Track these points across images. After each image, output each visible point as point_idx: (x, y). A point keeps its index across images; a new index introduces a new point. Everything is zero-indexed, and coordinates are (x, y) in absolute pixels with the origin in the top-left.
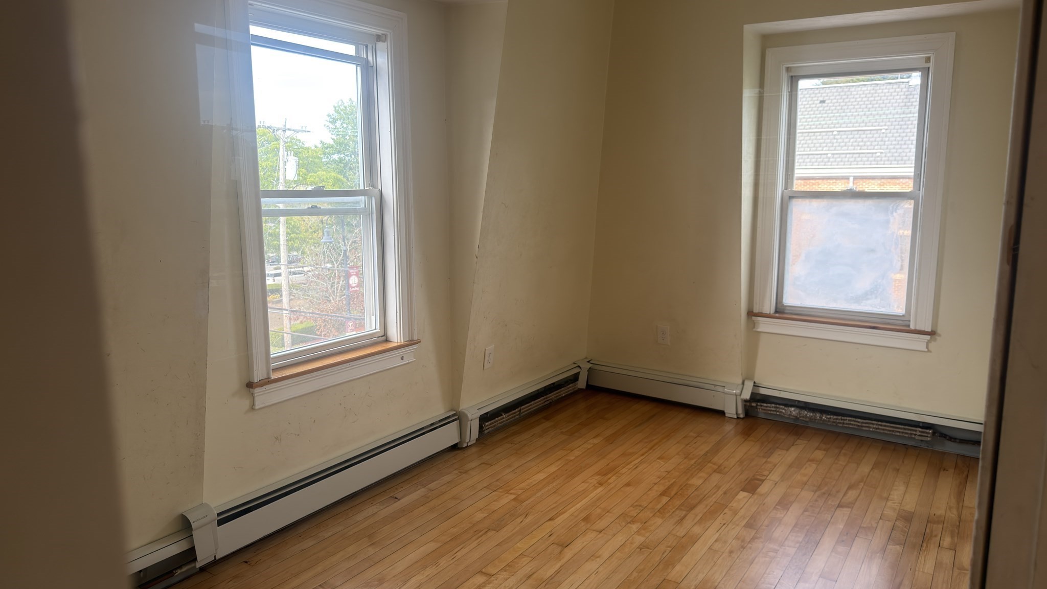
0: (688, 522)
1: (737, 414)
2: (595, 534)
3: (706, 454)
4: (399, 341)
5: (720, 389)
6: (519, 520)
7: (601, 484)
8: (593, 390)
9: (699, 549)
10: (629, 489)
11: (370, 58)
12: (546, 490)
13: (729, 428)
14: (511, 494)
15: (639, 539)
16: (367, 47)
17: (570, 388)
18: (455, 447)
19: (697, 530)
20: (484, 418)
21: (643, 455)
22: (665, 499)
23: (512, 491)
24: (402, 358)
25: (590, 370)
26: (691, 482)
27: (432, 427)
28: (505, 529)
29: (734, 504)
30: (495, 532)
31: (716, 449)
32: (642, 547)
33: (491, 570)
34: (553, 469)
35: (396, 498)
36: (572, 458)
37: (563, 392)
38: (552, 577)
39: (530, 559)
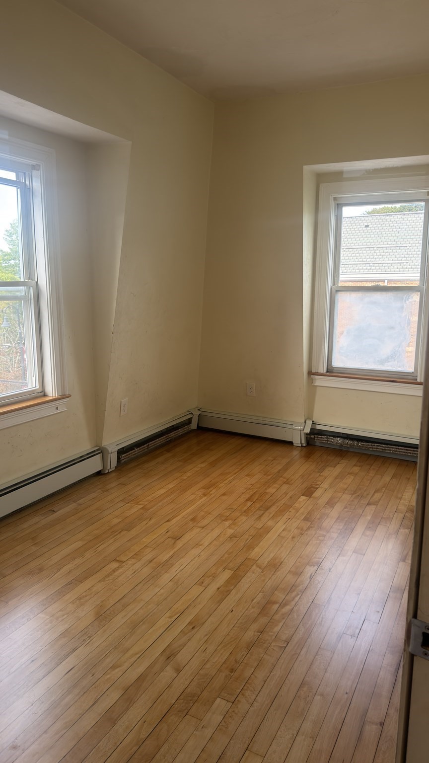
0: (265, 519)
1: (301, 443)
2: (199, 529)
3: (279, 472)
4: (54, 396)
5: (290, 427)
6: (145, 522)
7: (205, 495)
8: (201, 429)
9: (272, 536)
10: (224, 498)
11: (27, 183)
12: (165, 501)
13: (296, 453)
14: (140, 504)
15: (230, 532)
16: (25, 174)
17: (186, 429)
18: (99, 473)
19: (270, 523)
20: (121, 452)
21: (235, 474)
22: (249, 503)
23: (141, 503)
24: (57, 408)
25: (200, 416)
26: (267, 491)
27: (82, 459)
28: (135, 529)
29: (297, 505)
30: (126, 531)
31: (286, 468)
32: (232, 537)
33: (123, 558)
34: (171, 486)
35: (53, 511)
36: (185, 478)
37: (180, 432)
38: (167, 561)
39: (152, 549)
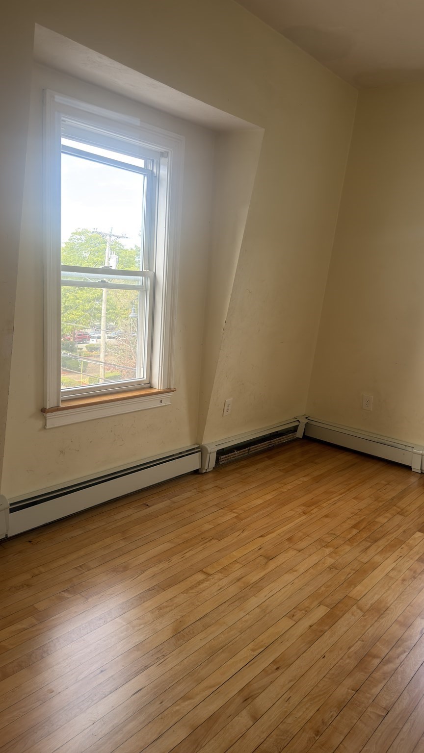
0: (372, 552)
1: (421, 469)
2: (295, 552)
3: (392, 499)
4: (159, 388)
5: (410, 449)
6: (237, 534)
7: (305, 513)
8: (308, 439)
9: (377, 575)
10: (326, 520)
11: (155, 170)
12: (261, 512)
13: (414, 480)
14: (234, 512)
15: (330, 561)
16: (153, 161)
17: (290, 436)
18: (196, 472)
19: (378, 558)
20: (220, 453)
21: (341, 494)
22: (355, 531)
23: (234, 511)
24: (161, 402)
25: (306, 424)
26: (377, 520)
27: (180, 455)
28: (225, 539)
29: (411, 541)
30: (216, 540)
31: (401, 496)
32: (331, 568)
33: (209, 570)
34: (268, 497)
35: (147, 505)
36: (285, 490)
37: (284, 439)
38: (256, 583)
39: (242, 566)
